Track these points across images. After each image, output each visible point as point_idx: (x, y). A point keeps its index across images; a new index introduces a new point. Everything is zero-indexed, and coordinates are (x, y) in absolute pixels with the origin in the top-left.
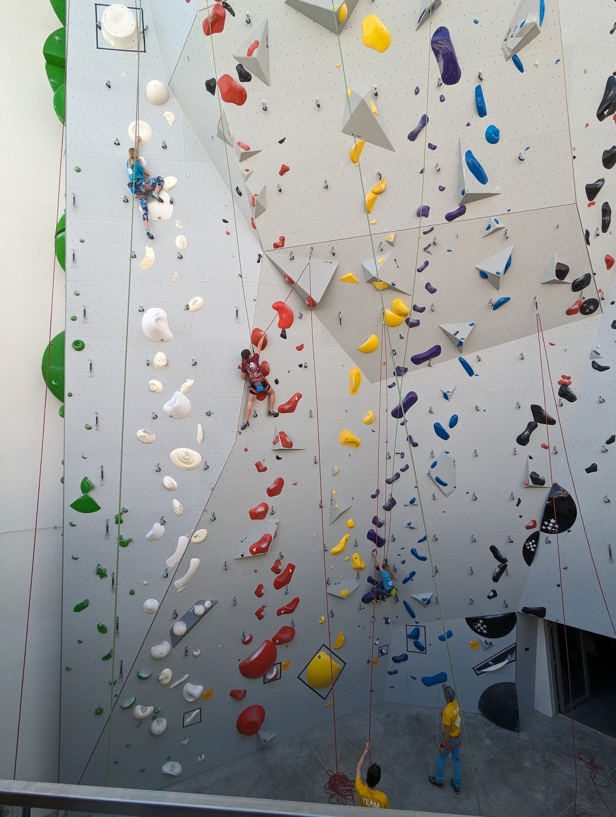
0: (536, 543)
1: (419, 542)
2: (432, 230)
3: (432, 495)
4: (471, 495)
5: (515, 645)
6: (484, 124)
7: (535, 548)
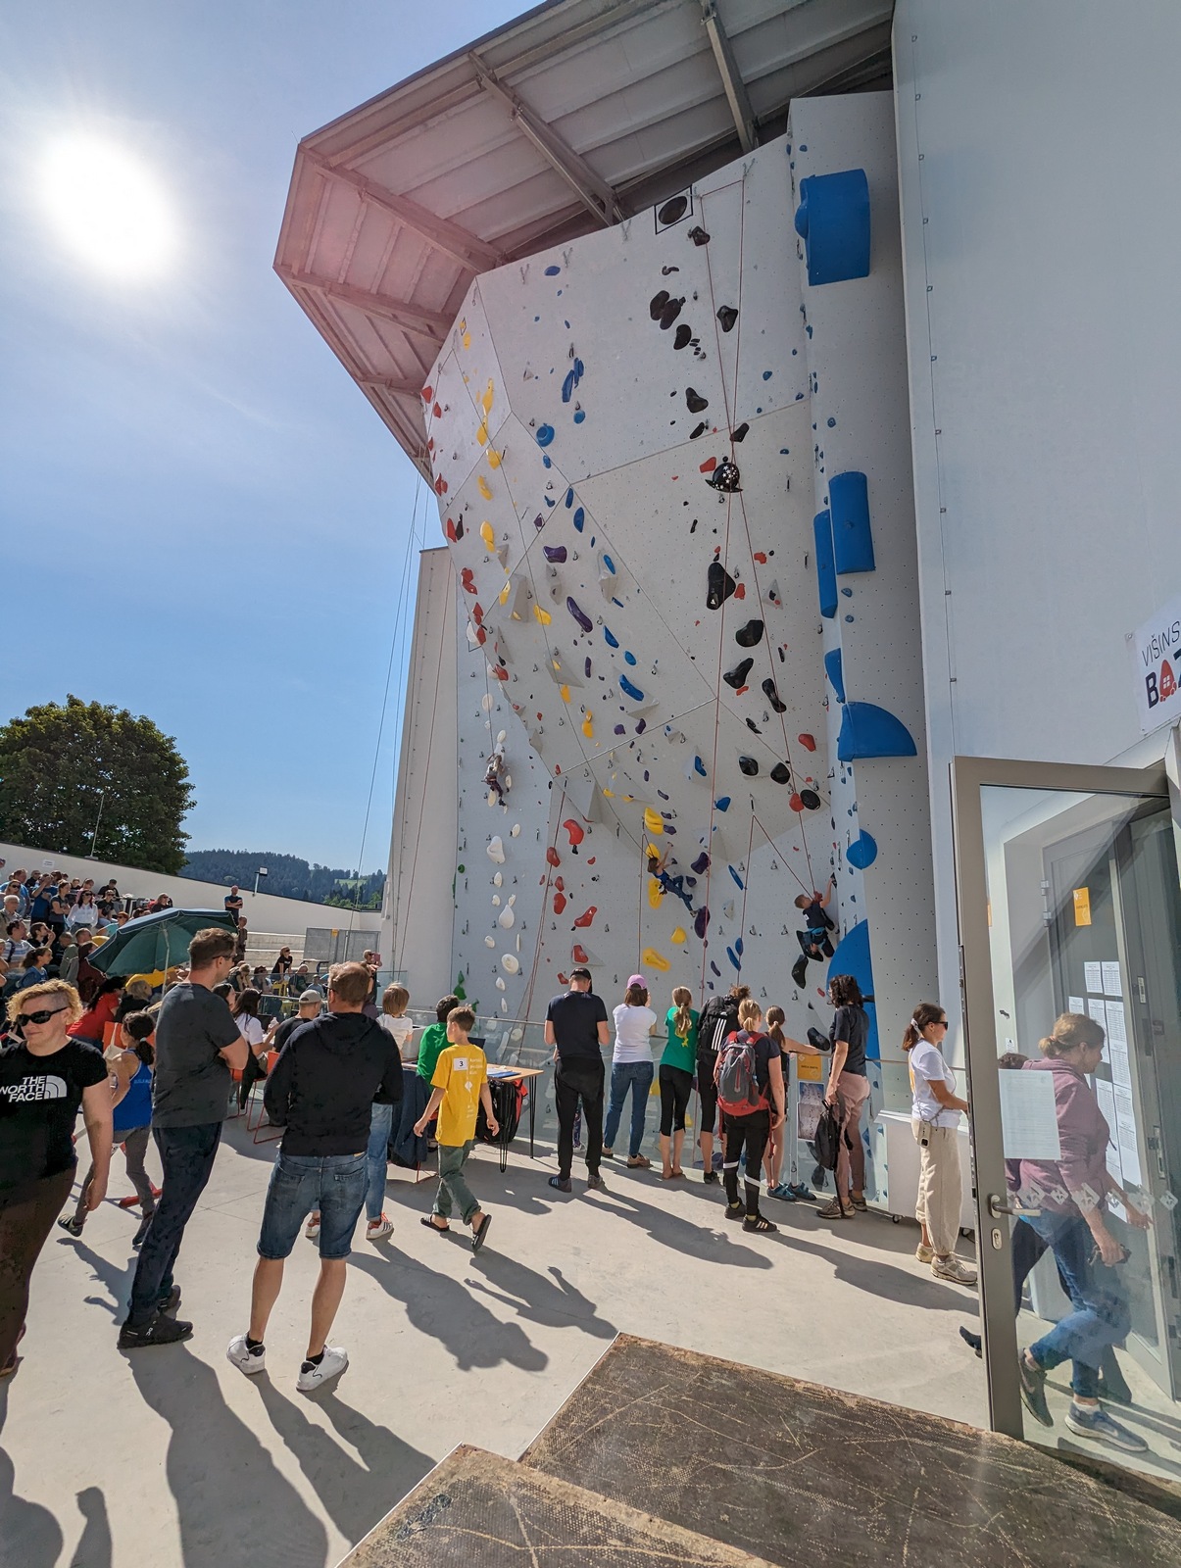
2: (633, 743)
6: (620, 652)
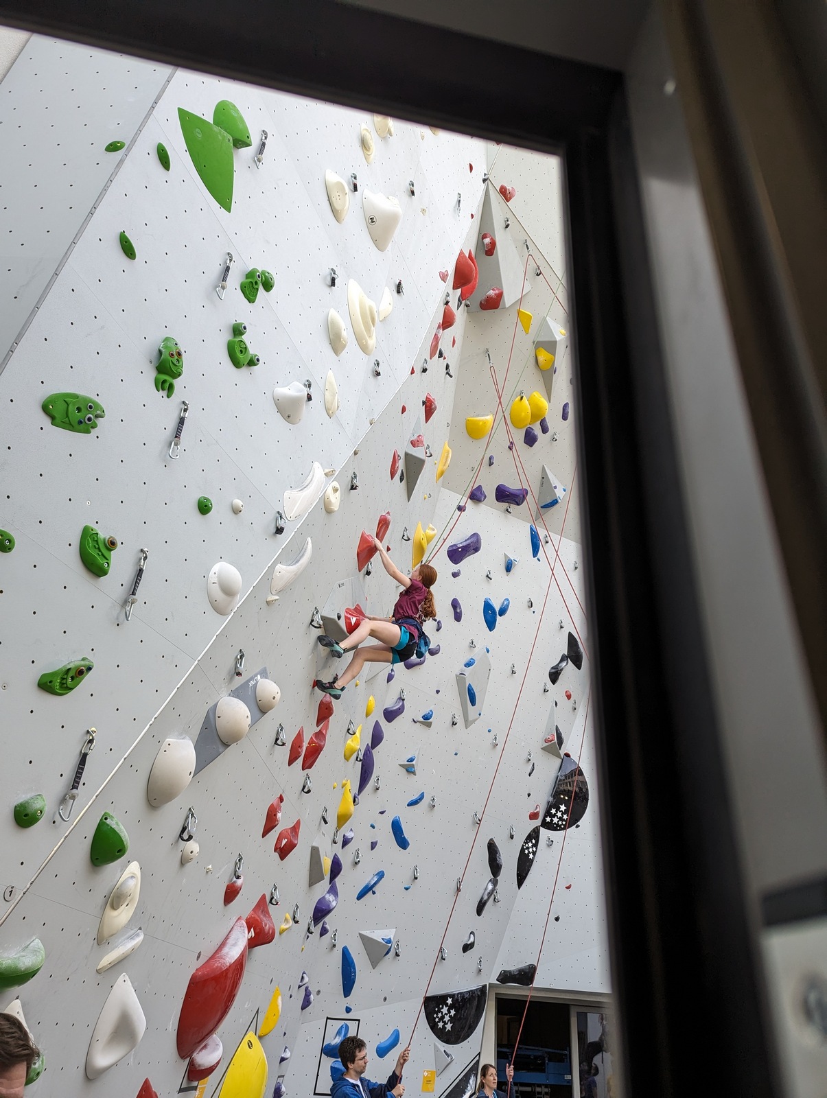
0: (536, 845)
1: (411, 804)
3: (451, 716)
4: (492, 735)
5: (477, 1058)
7: (534, 853)
